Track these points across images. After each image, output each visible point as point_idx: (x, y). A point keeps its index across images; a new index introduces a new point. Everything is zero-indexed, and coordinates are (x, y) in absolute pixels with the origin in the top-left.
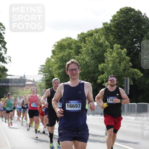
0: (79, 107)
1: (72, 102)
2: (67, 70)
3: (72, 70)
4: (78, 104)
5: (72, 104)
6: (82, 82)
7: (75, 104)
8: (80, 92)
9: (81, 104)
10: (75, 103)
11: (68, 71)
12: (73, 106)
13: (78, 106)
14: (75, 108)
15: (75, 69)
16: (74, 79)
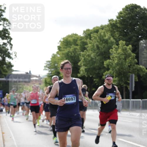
1: (68, 96)
4: (73, 97)
5: (68, 98)
7: (71, 98)
8: (74, 88)
9: (75, 97)
10: (71, 96)
12: (69, 100)
13: (73, 99)
14: (71, 101)
16: (68, 77)
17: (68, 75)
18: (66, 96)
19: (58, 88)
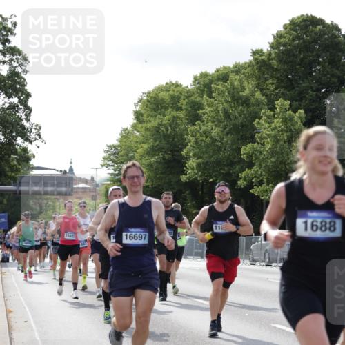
0: (145, 239)
1: (133, 230)
2: (124, 177)
3: (133, 177)
4: (142, 234)
5: (133, 234)
6: (149, 198)
7: (138, 234)
8: (146, 216)
9: (147, 234)
10: (138, 232)
11: (126, 179)
12: (135, 237)
13: (143, 237)
14: (138, 240)
15: (137, 177)
16: (135, 192)
17: (136, 190)
18: (131, 230)
19: (117, 213)
